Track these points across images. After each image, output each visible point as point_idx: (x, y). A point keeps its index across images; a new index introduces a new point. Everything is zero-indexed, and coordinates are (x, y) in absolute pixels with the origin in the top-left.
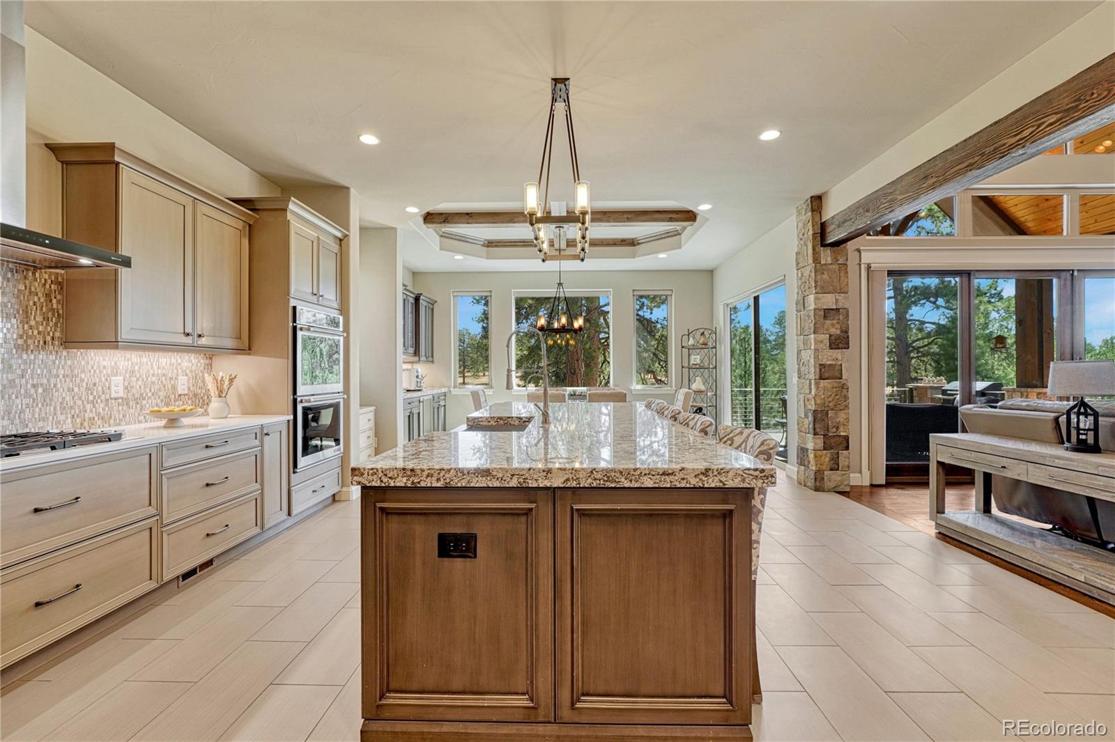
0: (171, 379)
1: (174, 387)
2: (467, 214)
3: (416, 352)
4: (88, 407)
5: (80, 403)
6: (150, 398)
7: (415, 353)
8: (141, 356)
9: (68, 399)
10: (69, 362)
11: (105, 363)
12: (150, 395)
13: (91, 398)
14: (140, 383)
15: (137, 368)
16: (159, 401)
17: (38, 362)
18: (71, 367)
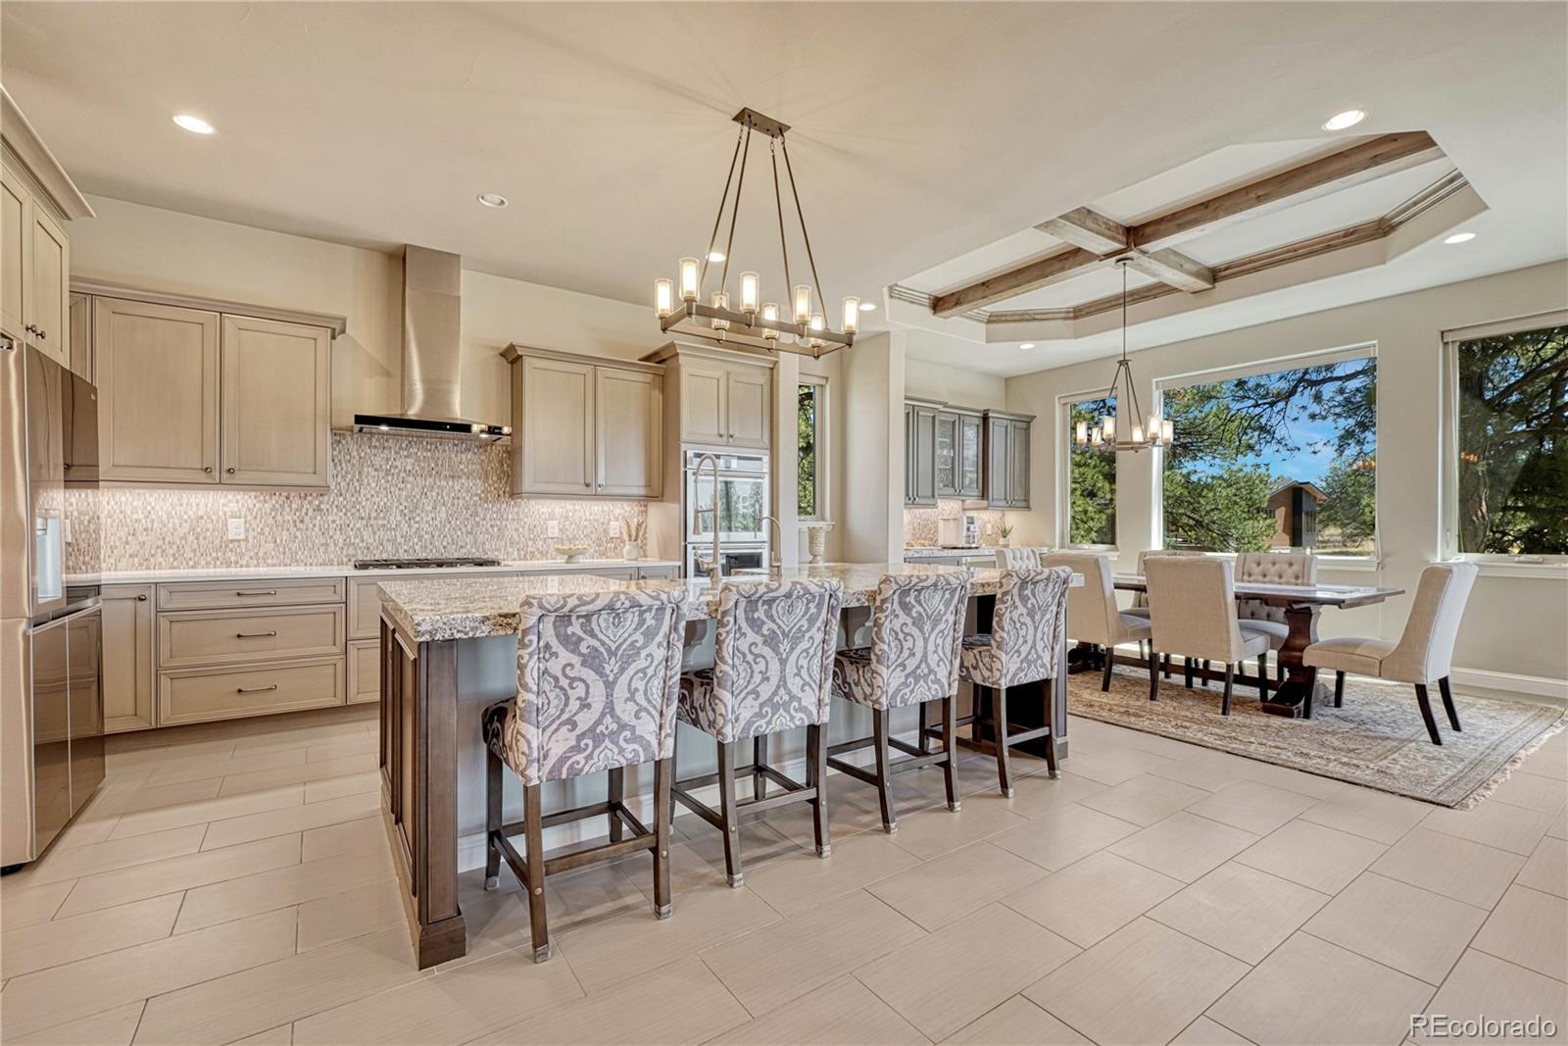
0: (603, 524)
1: (606, 531)
2: (983, 284)
3: (984, 494)
4: (530, 543)
5: (523, 539)
6: (582, 539)
7: (983, 496)
8: (574, 505)
9: (515, 536)
10: (516, 510)
11: (543, 510)
12: (582, 536)
13: (532, 536)
14: (573, 526)
15: (570, 514)
16: (590, 542)
17: (495, 509)
18: (517, 513)
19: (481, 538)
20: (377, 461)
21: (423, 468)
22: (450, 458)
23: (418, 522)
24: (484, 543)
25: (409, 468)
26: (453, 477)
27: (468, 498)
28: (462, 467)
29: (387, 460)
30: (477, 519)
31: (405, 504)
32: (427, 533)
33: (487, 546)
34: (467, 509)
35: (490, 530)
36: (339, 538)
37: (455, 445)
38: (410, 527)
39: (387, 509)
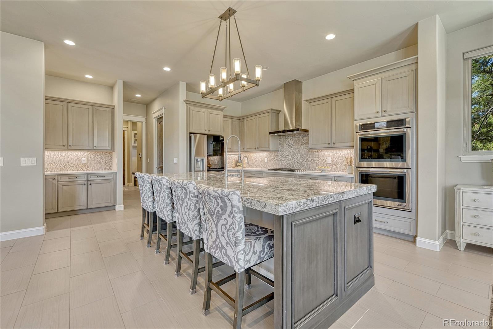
4: (322, 165)
5: (320, 164)
6: (339, 164)
8: (337, 151)
9: (318, 163)
11: (326, 154)
12: (340, 163)
13: (323, 163)
14: (336, 159)
15: (335, 155)
16: (343, 165)
17: (312, 154)
18: (318, 155)
19: (309, 163)
20: (287, 142)
21: (295, 143)
22: (301, 139)
23: (294, 158)
24: (309, 165)
25: (293, 143)
26: (302, 145)
27: (305, 151)
28: (304, 141)
29: (289, 142)
30: (308, 157)
31: (292, 153)
32: (296, 161)
33: (310, 166)
34: (305, 154)
35: (311, 161)
36: (280, 162)
37: (302, 135)
38: (293, 160)
39: (288, 155)
